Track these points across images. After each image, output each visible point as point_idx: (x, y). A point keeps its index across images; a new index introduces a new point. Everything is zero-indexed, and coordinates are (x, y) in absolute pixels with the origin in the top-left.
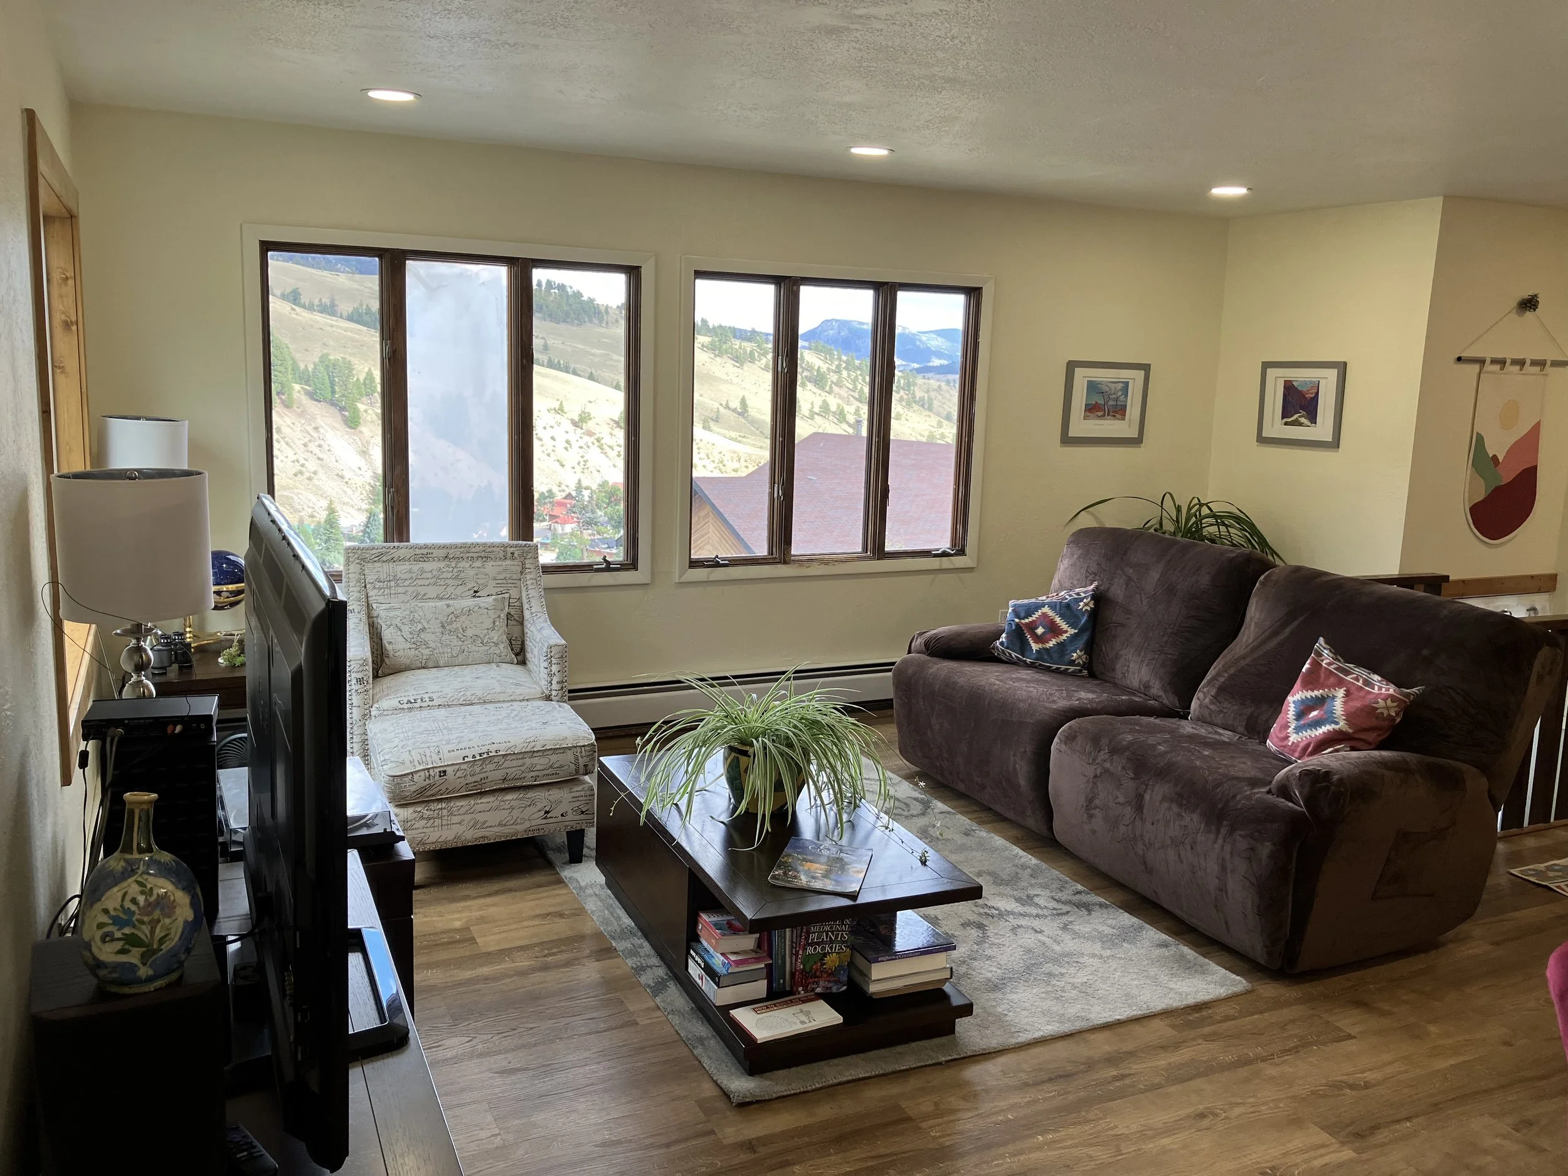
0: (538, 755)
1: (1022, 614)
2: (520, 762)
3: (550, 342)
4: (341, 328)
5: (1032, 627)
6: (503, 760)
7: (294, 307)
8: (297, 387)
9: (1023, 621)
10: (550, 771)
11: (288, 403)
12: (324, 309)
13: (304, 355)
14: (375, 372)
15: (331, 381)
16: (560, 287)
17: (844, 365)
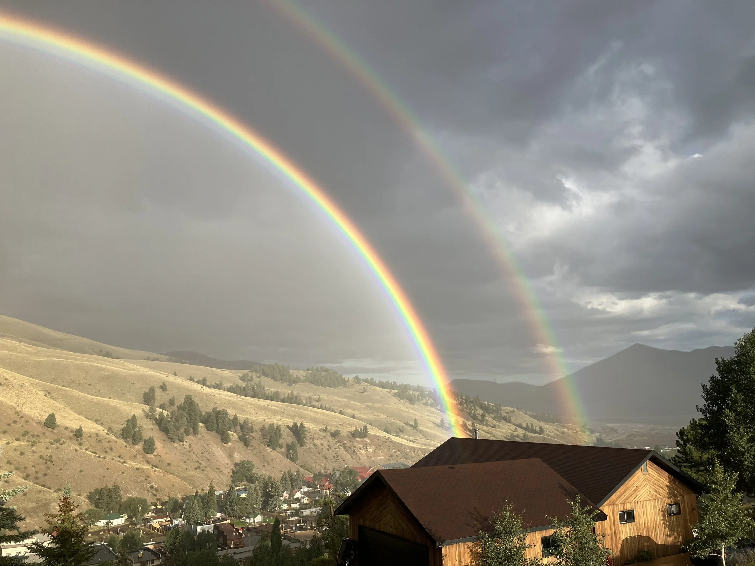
3: (322, 397)
4: (223, 395)
7: (203, 386)
8: (201, 425)
11: (196, 433)
12: (216, 387)
13: (205, 409)
14: (238, 415)
15: (217, 420)
16: (327, 370)
17: (464, 401)
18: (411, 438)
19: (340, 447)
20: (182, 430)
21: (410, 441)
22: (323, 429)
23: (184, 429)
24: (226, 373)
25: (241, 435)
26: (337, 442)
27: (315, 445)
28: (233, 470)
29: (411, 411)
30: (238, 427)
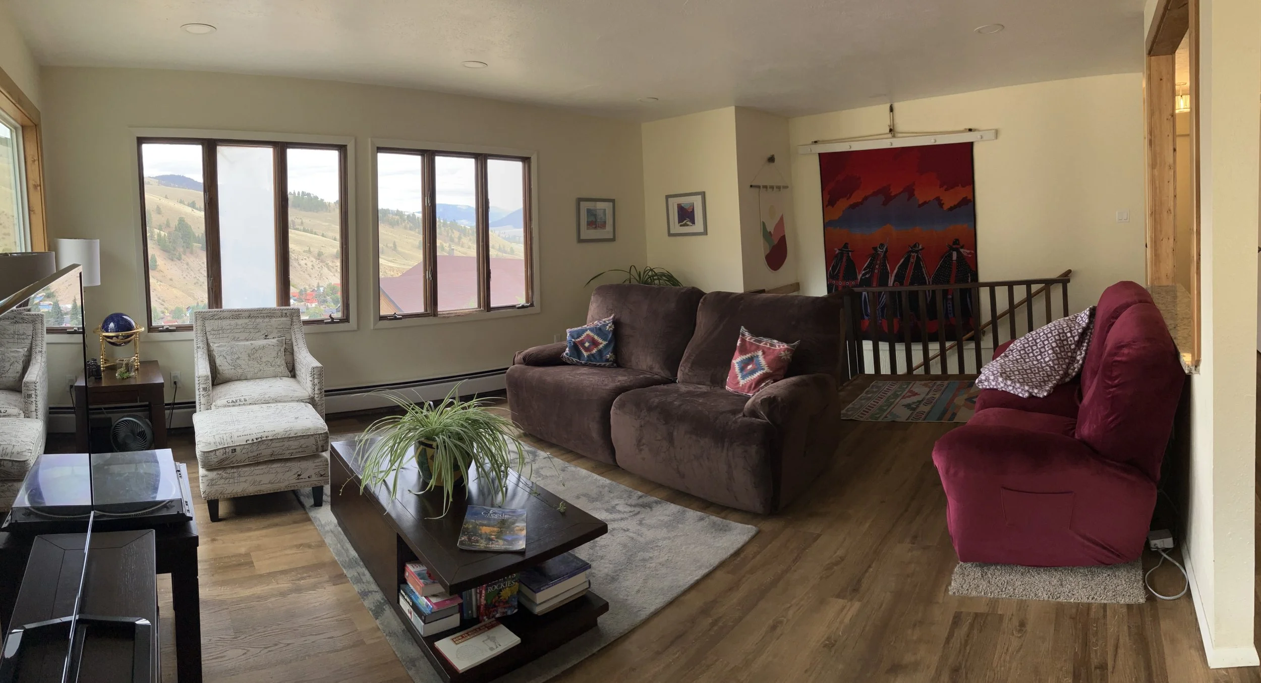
0: (293, 439)
1: (576, 336)
2: (281, 444)
5: (582, 343)
6: (270, 443)
9: (576, 340)
10: (300, 450)
18: (391, 259)
27: (299, 266)
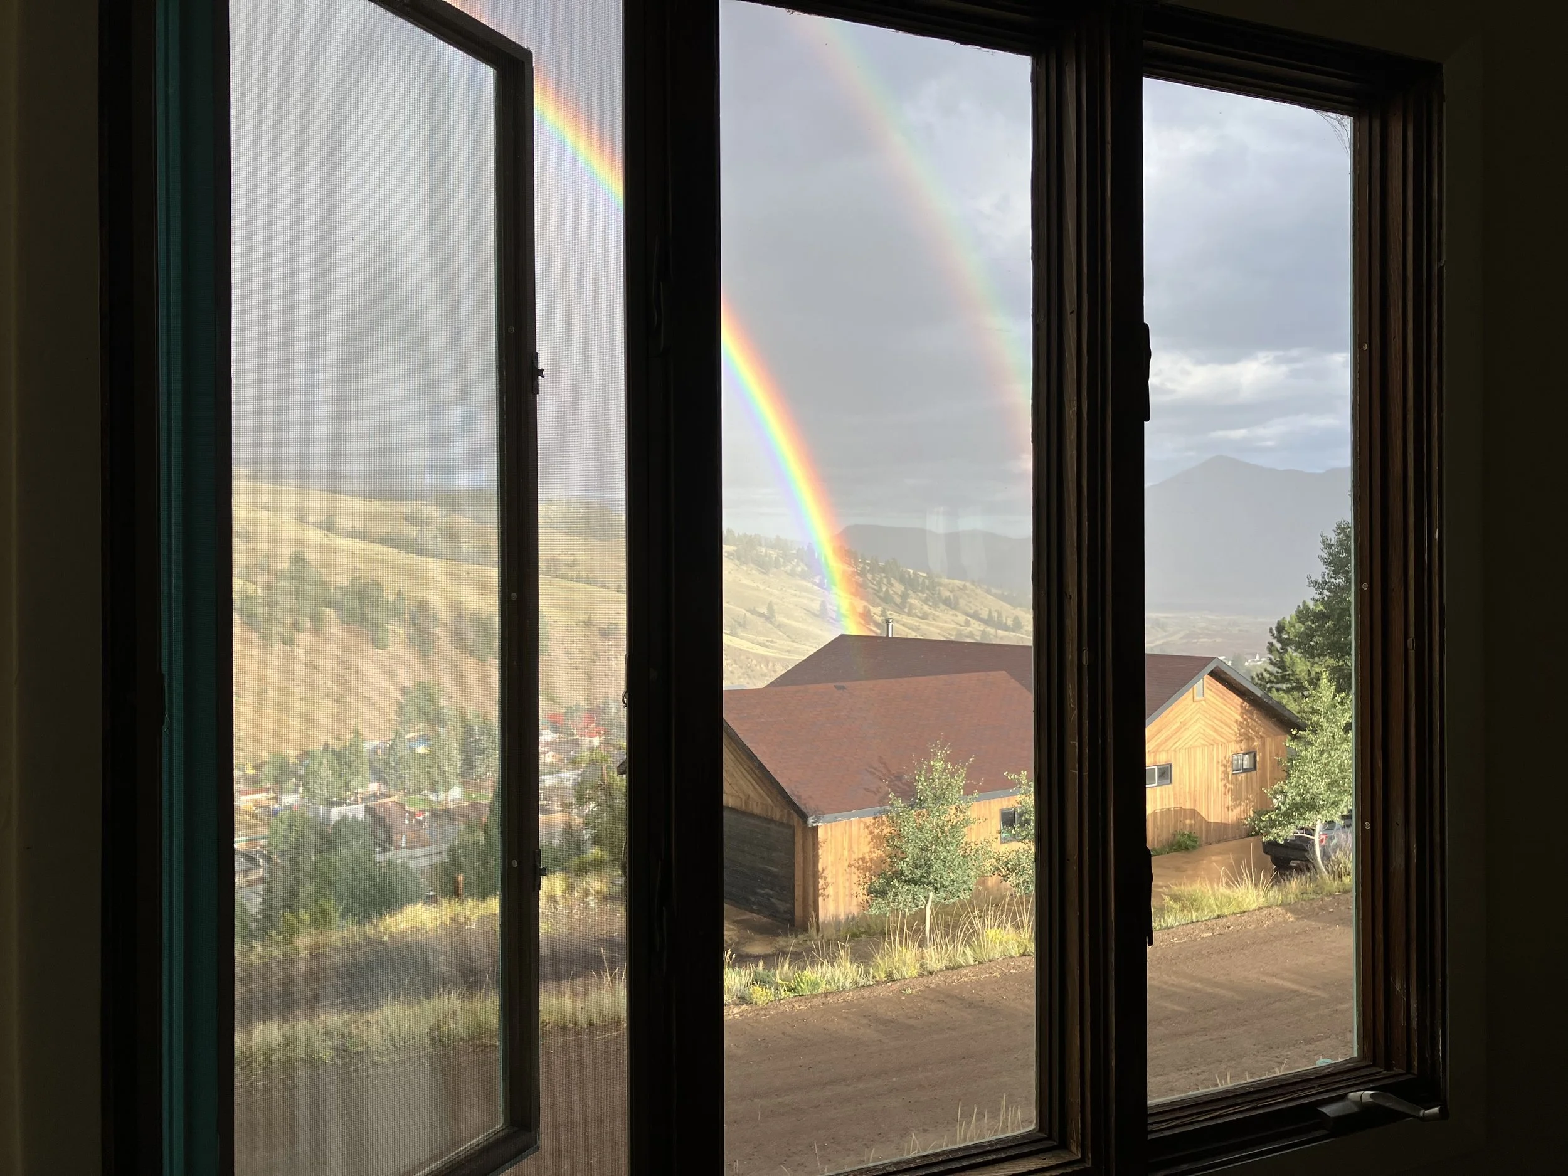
3: (579, 557)
4: (372, 551)
7: (327, 533)
8: (329, 611)
11: (316, 628)
12: (357, 534)
13: (333, 579)
14: (405, 593)
15: (362, 603)
16: (588, 505)
17: (868, 568)
18: (762, 639)
19: (619, 656)
20: (289, 622)
21: (759, 644)
22: (583, 622)
23: (291, 620)
24: (376, 506)
25: (412, 631)
26: (611, 645)
27: (567, 653)
28: (398, 701)
29: (762, 587)
30: (407, 617)
